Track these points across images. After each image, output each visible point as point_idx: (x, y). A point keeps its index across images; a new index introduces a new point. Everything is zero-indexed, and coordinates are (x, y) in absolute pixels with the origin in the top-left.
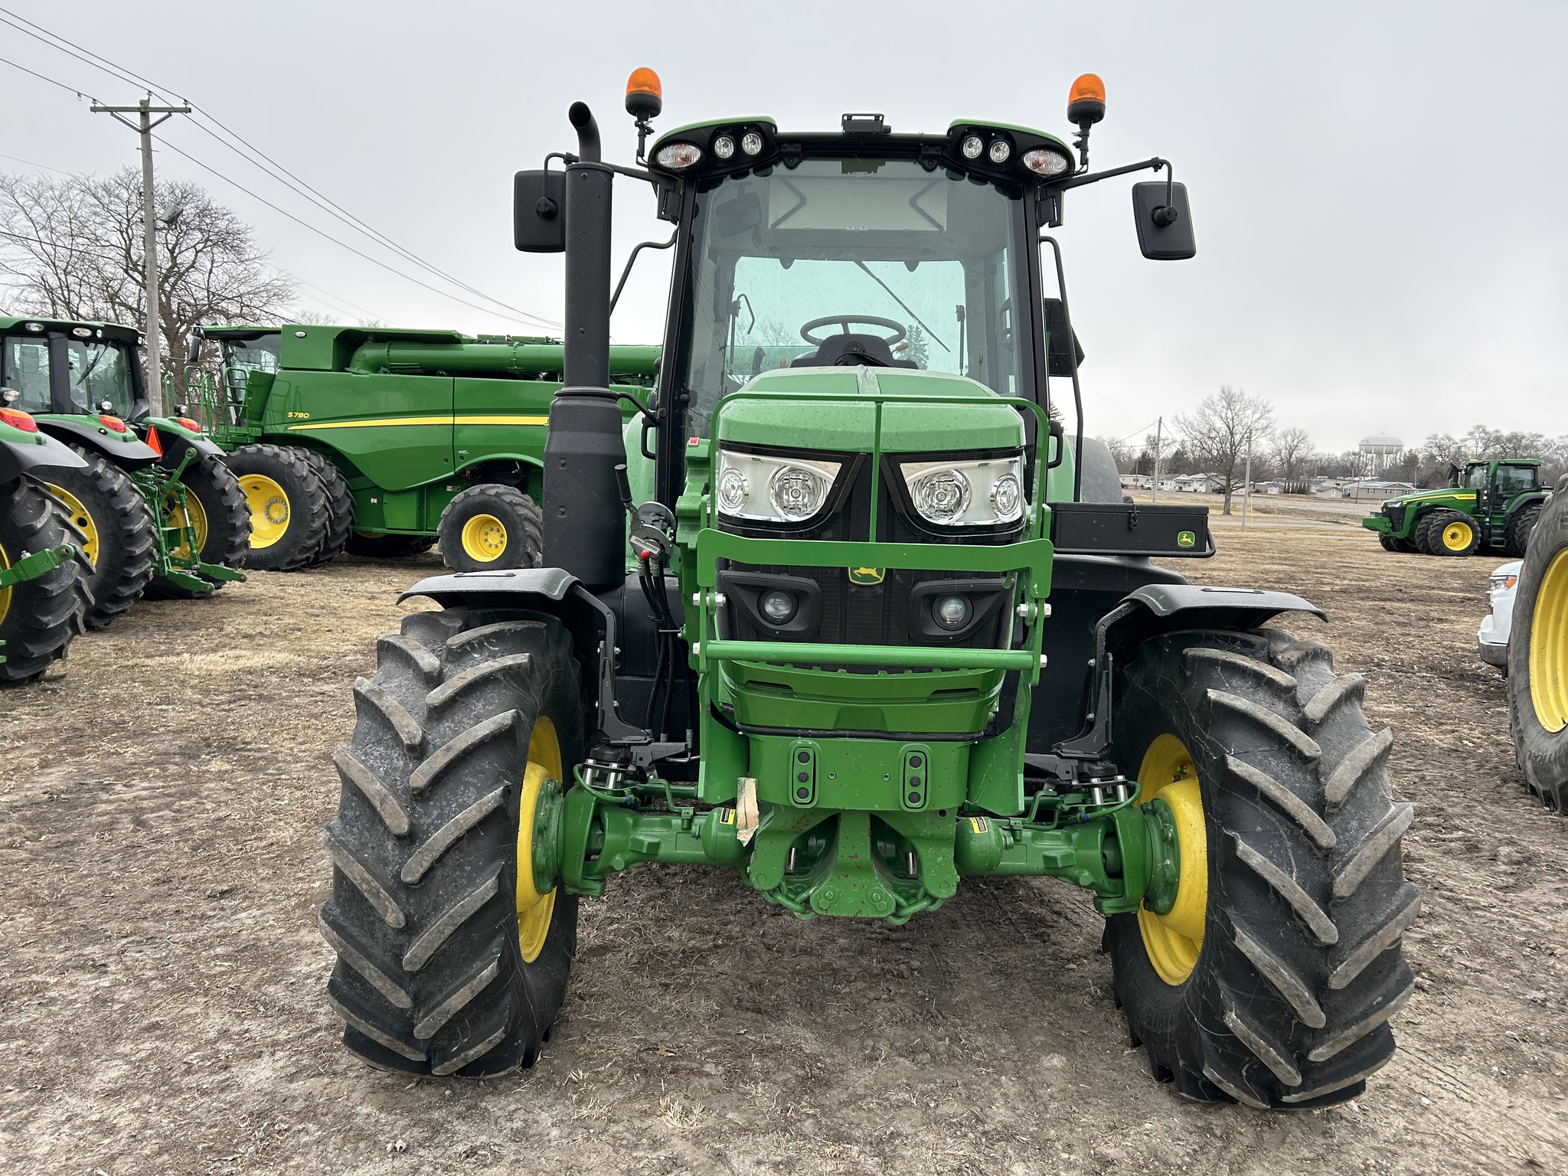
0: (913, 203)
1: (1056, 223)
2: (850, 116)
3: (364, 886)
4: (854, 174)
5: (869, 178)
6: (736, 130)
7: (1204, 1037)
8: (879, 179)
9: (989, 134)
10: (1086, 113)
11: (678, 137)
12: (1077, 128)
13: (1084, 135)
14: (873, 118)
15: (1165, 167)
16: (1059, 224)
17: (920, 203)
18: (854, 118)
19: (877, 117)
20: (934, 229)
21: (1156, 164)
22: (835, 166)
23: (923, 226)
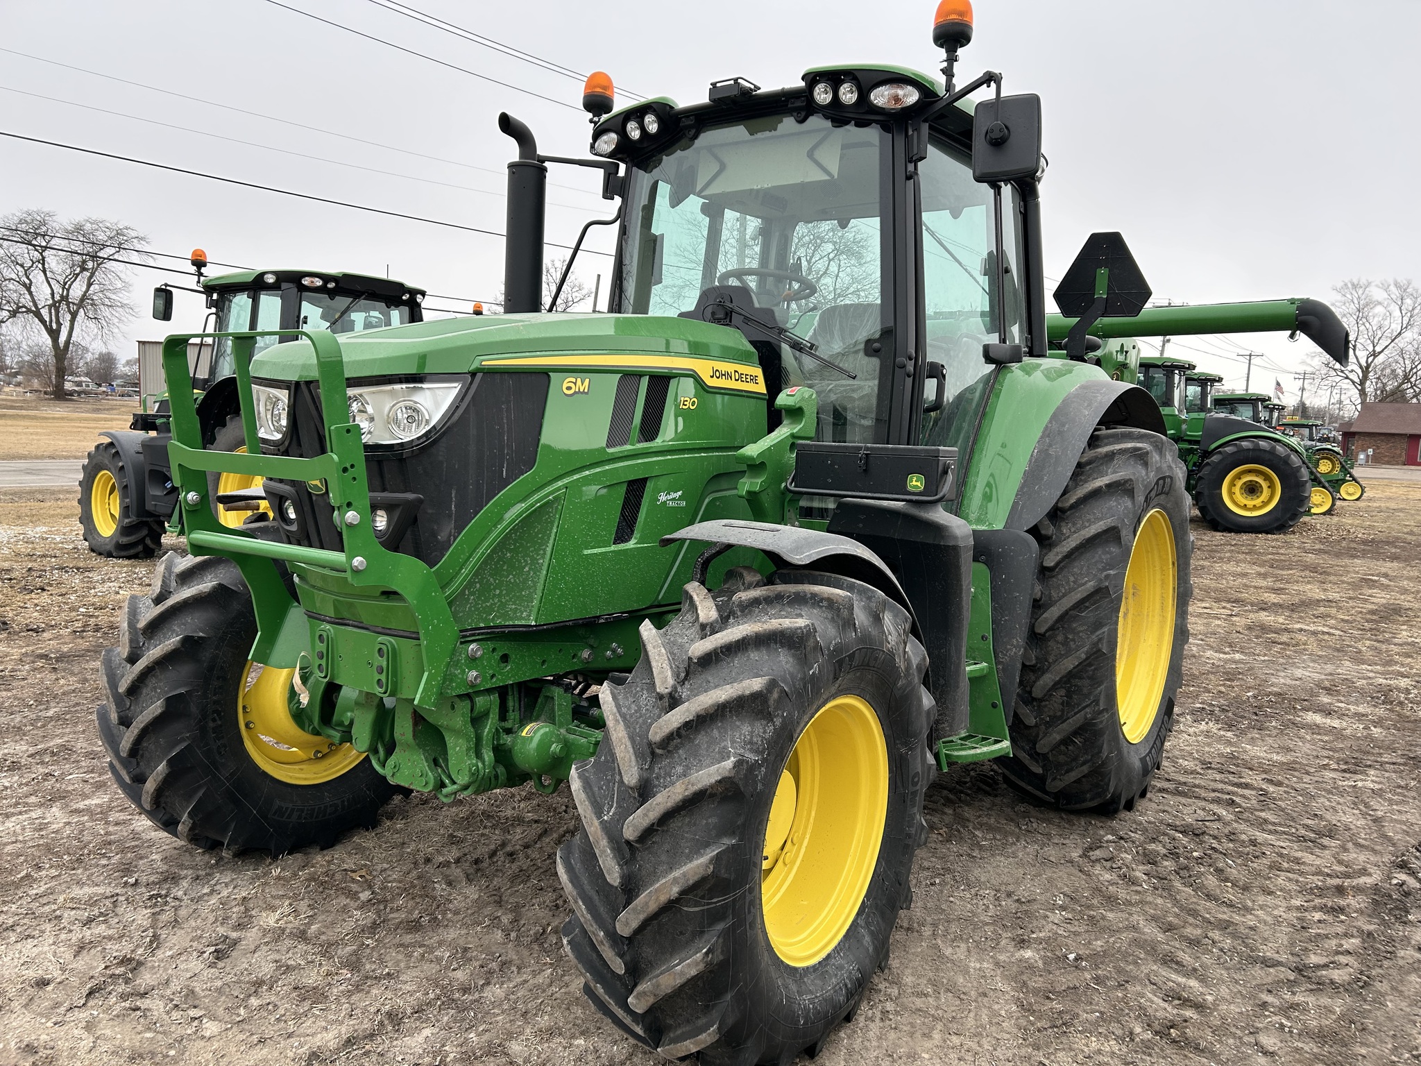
0: (810, 155)
2: (714, 85)
4: (759, 135)
5: (772, 137)
6: (642, 113)
8: (782, 136)
9: (834, 77)
10: (953, 36)
12: (942, 53)
13: (952, 59)
14: (732, 82)
17: (817, 157)
18: (718, 85)
19: (736, 80)
20: (827, 178)
22: (738, 132)
23: (818, 176)
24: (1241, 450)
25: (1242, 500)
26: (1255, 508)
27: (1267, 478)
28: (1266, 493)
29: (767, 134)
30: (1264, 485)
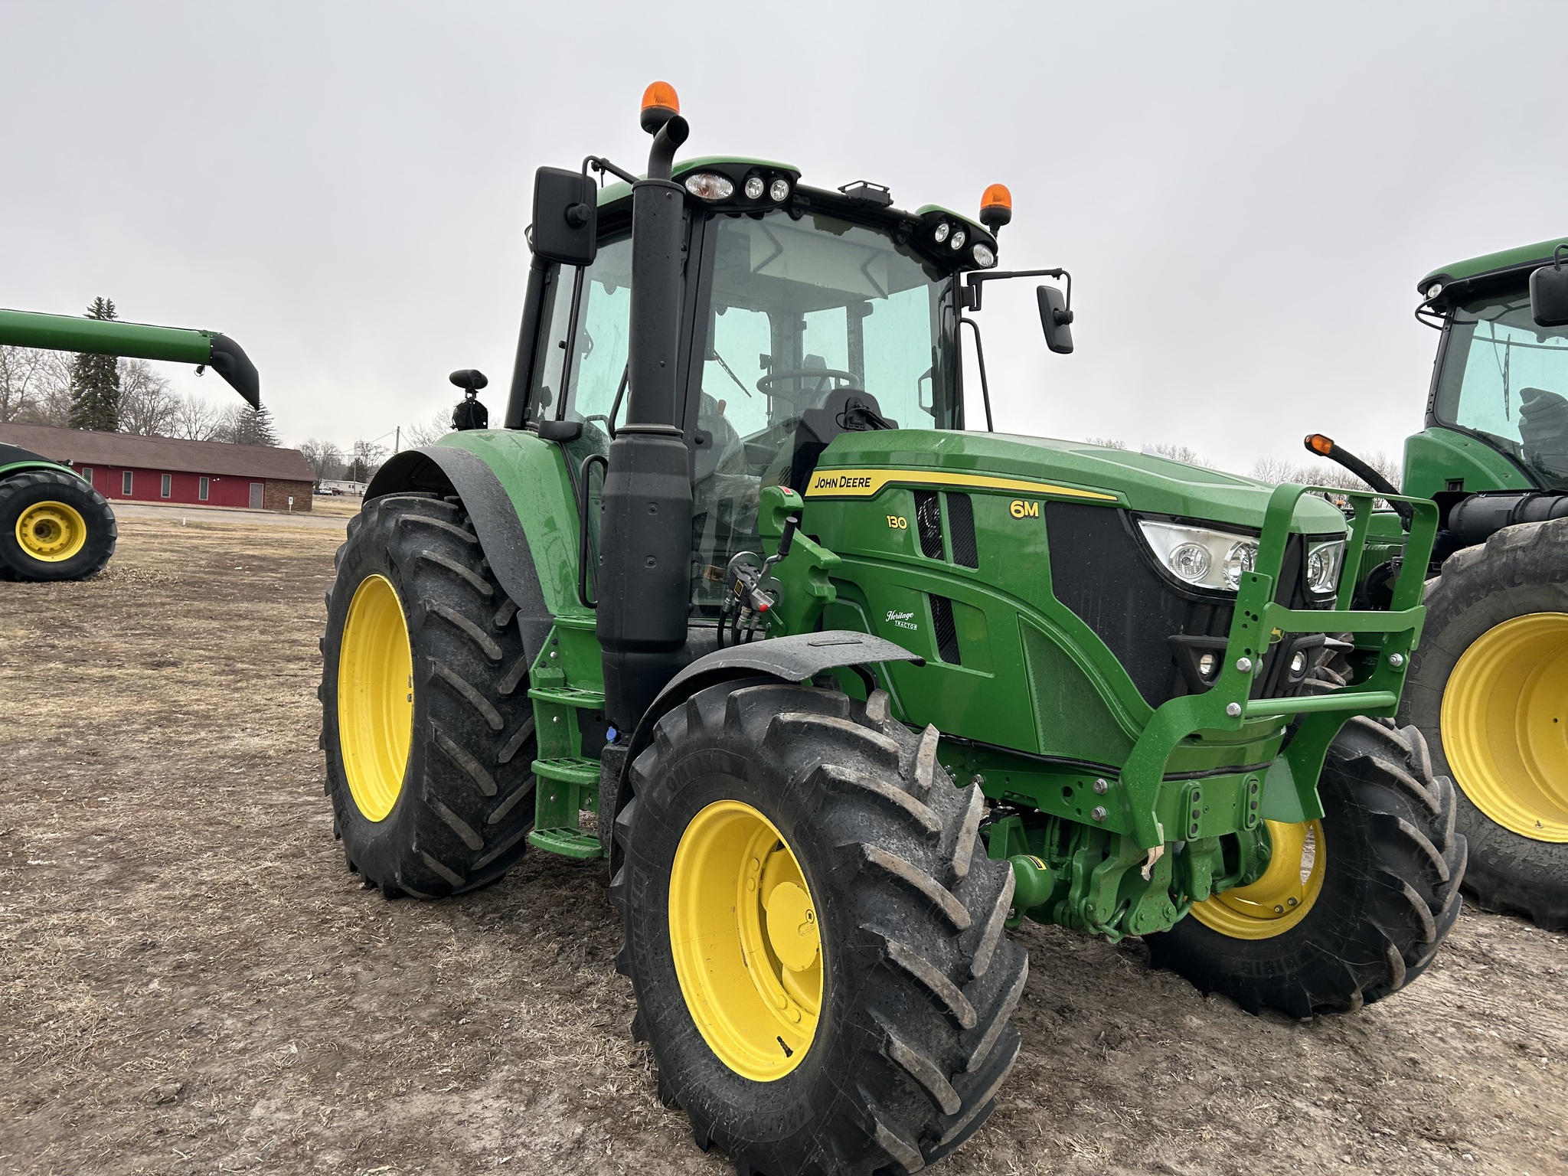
0: (864, 270)
1: (976, 307)
3: (945, 992)
4: (824, 233)
6: (769, 173)
7: (1347, 967)
9: (955, 224)
10: (997, 216)
11: (715, 168)
14: (884, 190)
15: (1063, 277)
16: (978, 308)
17: (870, 269)
18: (869, 186)
19: (886, 189)
21: (1057, 274)
24: (36, 484)
25: (38, 543)
26: (52, 552)
27: (65, 516)
28: (64, 537)
29: (832, 235)
30: (62, 524)
